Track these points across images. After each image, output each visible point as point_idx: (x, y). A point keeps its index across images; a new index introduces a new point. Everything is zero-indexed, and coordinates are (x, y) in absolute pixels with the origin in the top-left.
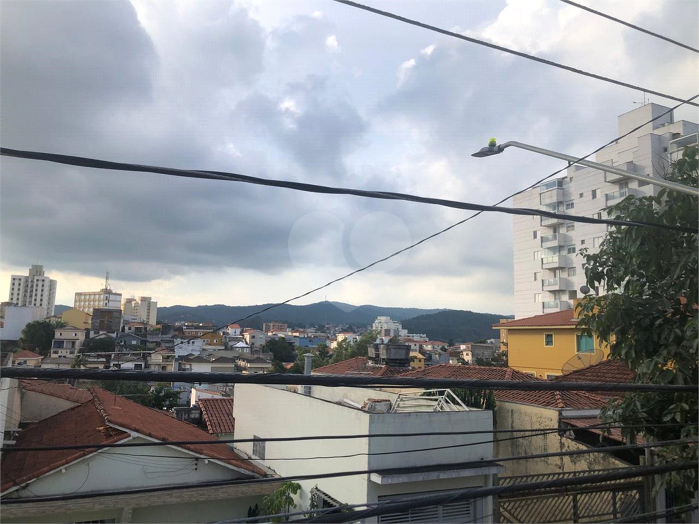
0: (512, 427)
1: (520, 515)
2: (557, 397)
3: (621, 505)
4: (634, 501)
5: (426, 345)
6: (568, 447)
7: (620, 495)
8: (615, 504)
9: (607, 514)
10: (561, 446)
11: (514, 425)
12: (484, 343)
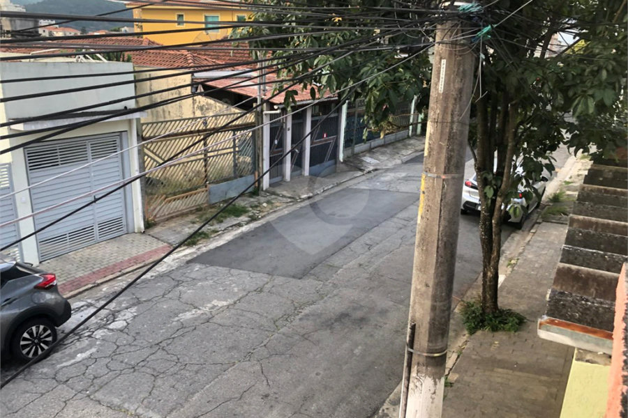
0: (151, 89)
1: (162, 153)
2: (189, 61)
3: (239, 141)
4: (248, 138)
5: (57, 32)
6: (199, 102)
7: (238, 133)
8: (234, 140)
9: (229, 148)
10: (193, 103)
11: (153, 88)
12: (118, 31)
